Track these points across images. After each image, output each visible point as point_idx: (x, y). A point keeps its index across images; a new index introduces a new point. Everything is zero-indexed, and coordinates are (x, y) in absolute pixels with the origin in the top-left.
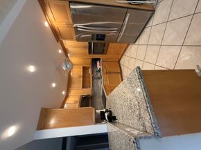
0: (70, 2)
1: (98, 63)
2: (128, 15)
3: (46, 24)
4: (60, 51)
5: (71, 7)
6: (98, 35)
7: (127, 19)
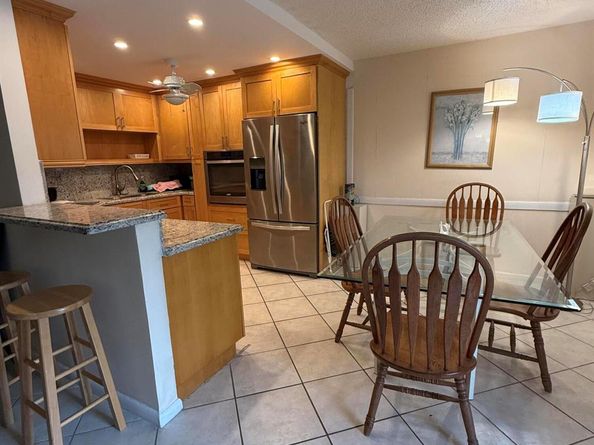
0: (316, 113)
1: (173, 184)
2: (307, 228)
3: (275, 59)
4: (210, 72)
5: (309, 115)
6: (262, 172)
7: (300, 228)
